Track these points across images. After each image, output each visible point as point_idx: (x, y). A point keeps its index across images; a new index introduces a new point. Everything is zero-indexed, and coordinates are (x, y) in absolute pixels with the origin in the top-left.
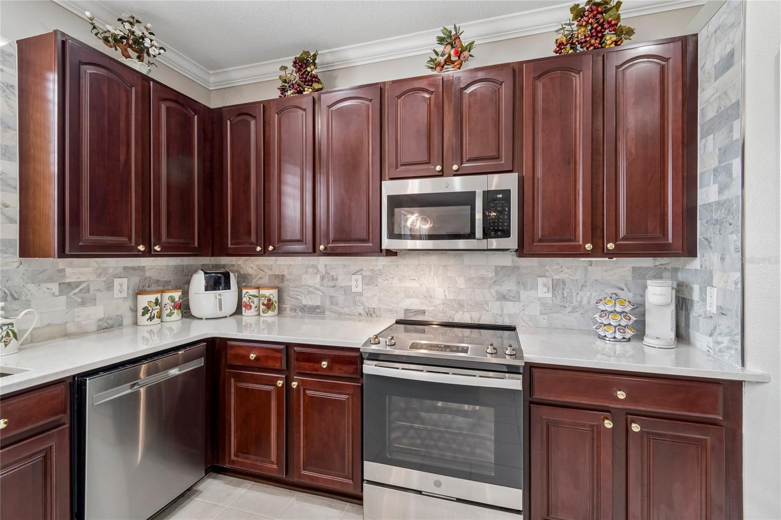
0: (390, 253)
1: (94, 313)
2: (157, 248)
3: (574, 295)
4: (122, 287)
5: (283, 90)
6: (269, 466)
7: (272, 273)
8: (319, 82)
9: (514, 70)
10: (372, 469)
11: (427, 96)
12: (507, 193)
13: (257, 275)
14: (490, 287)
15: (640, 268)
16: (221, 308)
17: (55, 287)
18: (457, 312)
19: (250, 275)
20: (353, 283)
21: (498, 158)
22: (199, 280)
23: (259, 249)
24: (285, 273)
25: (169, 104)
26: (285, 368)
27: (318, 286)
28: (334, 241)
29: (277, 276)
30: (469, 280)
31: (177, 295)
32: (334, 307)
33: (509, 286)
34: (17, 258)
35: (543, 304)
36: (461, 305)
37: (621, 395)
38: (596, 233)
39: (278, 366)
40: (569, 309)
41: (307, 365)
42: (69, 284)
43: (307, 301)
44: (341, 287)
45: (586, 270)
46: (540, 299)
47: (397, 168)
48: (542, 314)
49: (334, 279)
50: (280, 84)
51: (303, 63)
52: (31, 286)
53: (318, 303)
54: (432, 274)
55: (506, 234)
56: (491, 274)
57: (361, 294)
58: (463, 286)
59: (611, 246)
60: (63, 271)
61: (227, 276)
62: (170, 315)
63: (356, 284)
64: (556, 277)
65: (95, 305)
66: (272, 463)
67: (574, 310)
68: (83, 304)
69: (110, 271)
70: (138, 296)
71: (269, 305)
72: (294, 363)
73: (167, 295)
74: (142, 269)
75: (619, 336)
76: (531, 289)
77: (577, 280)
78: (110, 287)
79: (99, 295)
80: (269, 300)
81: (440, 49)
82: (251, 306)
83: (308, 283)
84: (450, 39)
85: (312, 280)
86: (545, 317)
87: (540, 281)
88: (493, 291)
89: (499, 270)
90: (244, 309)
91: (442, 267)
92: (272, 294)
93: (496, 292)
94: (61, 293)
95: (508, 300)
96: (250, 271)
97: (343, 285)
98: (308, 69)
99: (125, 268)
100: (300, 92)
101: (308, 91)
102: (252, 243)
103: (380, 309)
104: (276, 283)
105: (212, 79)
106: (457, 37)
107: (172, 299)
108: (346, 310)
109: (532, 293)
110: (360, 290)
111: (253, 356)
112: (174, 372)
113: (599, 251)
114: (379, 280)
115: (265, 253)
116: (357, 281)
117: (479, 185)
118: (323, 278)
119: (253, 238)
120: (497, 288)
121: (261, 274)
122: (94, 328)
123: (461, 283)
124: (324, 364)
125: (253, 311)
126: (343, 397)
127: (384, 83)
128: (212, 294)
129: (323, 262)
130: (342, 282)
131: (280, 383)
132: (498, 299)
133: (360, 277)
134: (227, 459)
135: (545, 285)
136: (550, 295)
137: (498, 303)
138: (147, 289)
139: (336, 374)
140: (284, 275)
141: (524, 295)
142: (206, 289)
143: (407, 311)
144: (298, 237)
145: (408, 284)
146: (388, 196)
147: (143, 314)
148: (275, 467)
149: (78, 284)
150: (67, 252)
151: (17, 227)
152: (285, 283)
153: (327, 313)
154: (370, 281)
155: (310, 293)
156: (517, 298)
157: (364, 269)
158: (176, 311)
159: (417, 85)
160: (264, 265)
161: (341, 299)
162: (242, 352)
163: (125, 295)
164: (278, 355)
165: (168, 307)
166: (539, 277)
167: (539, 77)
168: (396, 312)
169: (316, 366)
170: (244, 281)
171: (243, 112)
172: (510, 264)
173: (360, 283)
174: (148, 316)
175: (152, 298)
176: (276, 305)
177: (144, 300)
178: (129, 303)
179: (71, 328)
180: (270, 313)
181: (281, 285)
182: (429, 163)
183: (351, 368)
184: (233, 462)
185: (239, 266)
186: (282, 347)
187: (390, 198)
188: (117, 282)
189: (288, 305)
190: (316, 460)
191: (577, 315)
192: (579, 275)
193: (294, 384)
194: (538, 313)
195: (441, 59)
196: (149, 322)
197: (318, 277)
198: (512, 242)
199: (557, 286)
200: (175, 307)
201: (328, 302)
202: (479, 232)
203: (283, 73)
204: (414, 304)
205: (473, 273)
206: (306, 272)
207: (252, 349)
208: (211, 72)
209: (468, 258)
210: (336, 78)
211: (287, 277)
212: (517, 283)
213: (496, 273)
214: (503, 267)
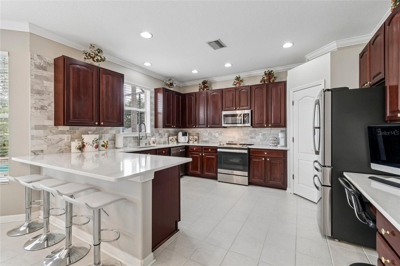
0: (224, 127)
1: (163, 140)
2: (175, 126)
3: (268, 137)
4: (166, 134)
5: (200, 89)
6: (198, 172)
7: (196, 133)
8: (208, 87)
9: (251, 87)
10: (219, 170)
11: (232, 92)
12: (248, 114)
13: (192, 133)
14: (249, 135)
15: (282, 130)
16: (186, 140)
17: (158, 134)
18: (241, 141)
19: (190, 133)
20: (216, 135)
21: (247, 106)
22: (180, 134)
23: (194, 126)
24: (199, 132)
25: (176, 95)
26: (201, 151)
27: (207, 136)
28: (212, 125)
29: (197, 133)
30: (244, 134)
31: (176, 137)
32: (211, 141)
33: (253, 135)
34: (154, 128)
35: (261, 139)
36: (242, 140)
37: (266, 153)
38: (267, 123)
39: (200, 151)
40: (267, 140)
41: (206, 151)
42: (160, 133)
43: (205, 139)
44: (213, 136)
45: (270, 131)
46: (260, 138)
47: (226, 108)
48: (261, 141)
49: (211, 134)
50: (199, 88)
51: (204, 83)
52: (156, 134)
53: (207, 139)
54: (235, 132)
55: (248, 123)
56: (249, 132)
57: (218, 137)
58: (242, 135)
59: (270, 125)
60: (159, 131)
61: (186, 133)
62: (175, 142)
63: (217, 135)
64: (264, 133)
65: (163, 138)
66: (199, 171)
67: (268, 140)
68: (161, 138)
69: (165, 131)
70: (169, 137)
71: (196, 140)
72: (203, 150)
73: (174, 137)
74: (169, 131)
75: (273, 145)
76: (258, 136)
77: (268, 133)
78: (165, 135)
79: (164, 136)
80: (196, 139)
81: (235, 81)
82: (191, 141)
83: (205, 135)
84: (238, 79)
85: (206, 134)
86: (261, 142)
87: (260, 134)
88: (249, 136)
89: (250, 131)
90: (190, 141)
91: (237, 131)
92: (196, 137)
93: (250, 136)
94: (159, 135)
95: (253, 138)
96: (191, 132)
97: (213, 135)
98: (206, 84)
99: (167, 131)
100: (204, 90)
101: (205, 90)
102: (192, 125)
103: (223, 141)
104: (197, 135)
105: (181, 84)
106: (239, 77)
107: (175, 138)
108: (215, 142)
109: (258, 137)
110: (218, 136)
111: (195, 149)
112: (181, 150)
113: (268, 127)
114: (223, 134)
115: (195, 127)
116: (217, 134)
117: (242, 112)
118: (209, 134)
119: (193, 124)
120: (250, 135)
121: (193, 133)
122: (163, 143)
123: (242, 134)
124: (210, 150)
125: (192, 142)
126: (214, 157)
127: (223, 89)
128: (183, 137)
129: (209, 130)
130: (213, 134)
131: (200, 154)
132: (250, 138)
133: (218, 133)
134: (189, 171)
135: (261, 135)
136: (262, 137)
137: (251, 139)
138: (170, 136)
139: (212, 152)
140: (199, 133)
141: (256, 137)
142: (182, 136)
143: (229, 141)
144: (203, 124)
145: (229, 135)
146: (224, 115)
147: (170, 141)
148: (199, 172)
149: (161, 134)
150: (164, 127)
151: (154, 123)
152: (200, 135)
153: (210, 142)
154: (220, 134)
155: (205, 137)
156: (255, 138)
157: (219, 131)
158: (176, 141)
159: (230, 90)
160: (194, 131)
161: (213, 139)
162: (192, 148)
163: (167, 137)
164: (200, 149)
165: (175, 140)
166: (260, 133)
167: (256, 89)
168: (226, 142)
169: (208, 151)
170: (190, 134)
171: (190, 94)
173: (218, 135)
174: (171, 141)
175: (172, 137)
176: (197, 140)
177: (171, 138)
178: (167, 139)
179: (160, 143)
180: (196, 142)
181: (198, 135)
182: (233, 107)
183: (215, 151)
184: (190, 172)
185: (188, 131)
186: (201, 147)
188: (166, 133)
189: (200, 141)
190: (208, 171)
192: (269, 132)
193: (204, 155)
194: (260, 141)
195: (236, 83)
196: (171, 143)
197: (208, 134)
198: (249, 125)
199: (264, 135)
200: (176, 140)
201: (210, 140)
202: (242, 123)
203: (200, 85)
204: (231, 140)
205: (244, 132)
206: (205, 132)
207: (194, 148)
208: (181, 83)
209: (243, 129)
210: (212, 84)
211: (200, 133)
212: (255, 134)
213: (250, 132)
214: (252, 131)
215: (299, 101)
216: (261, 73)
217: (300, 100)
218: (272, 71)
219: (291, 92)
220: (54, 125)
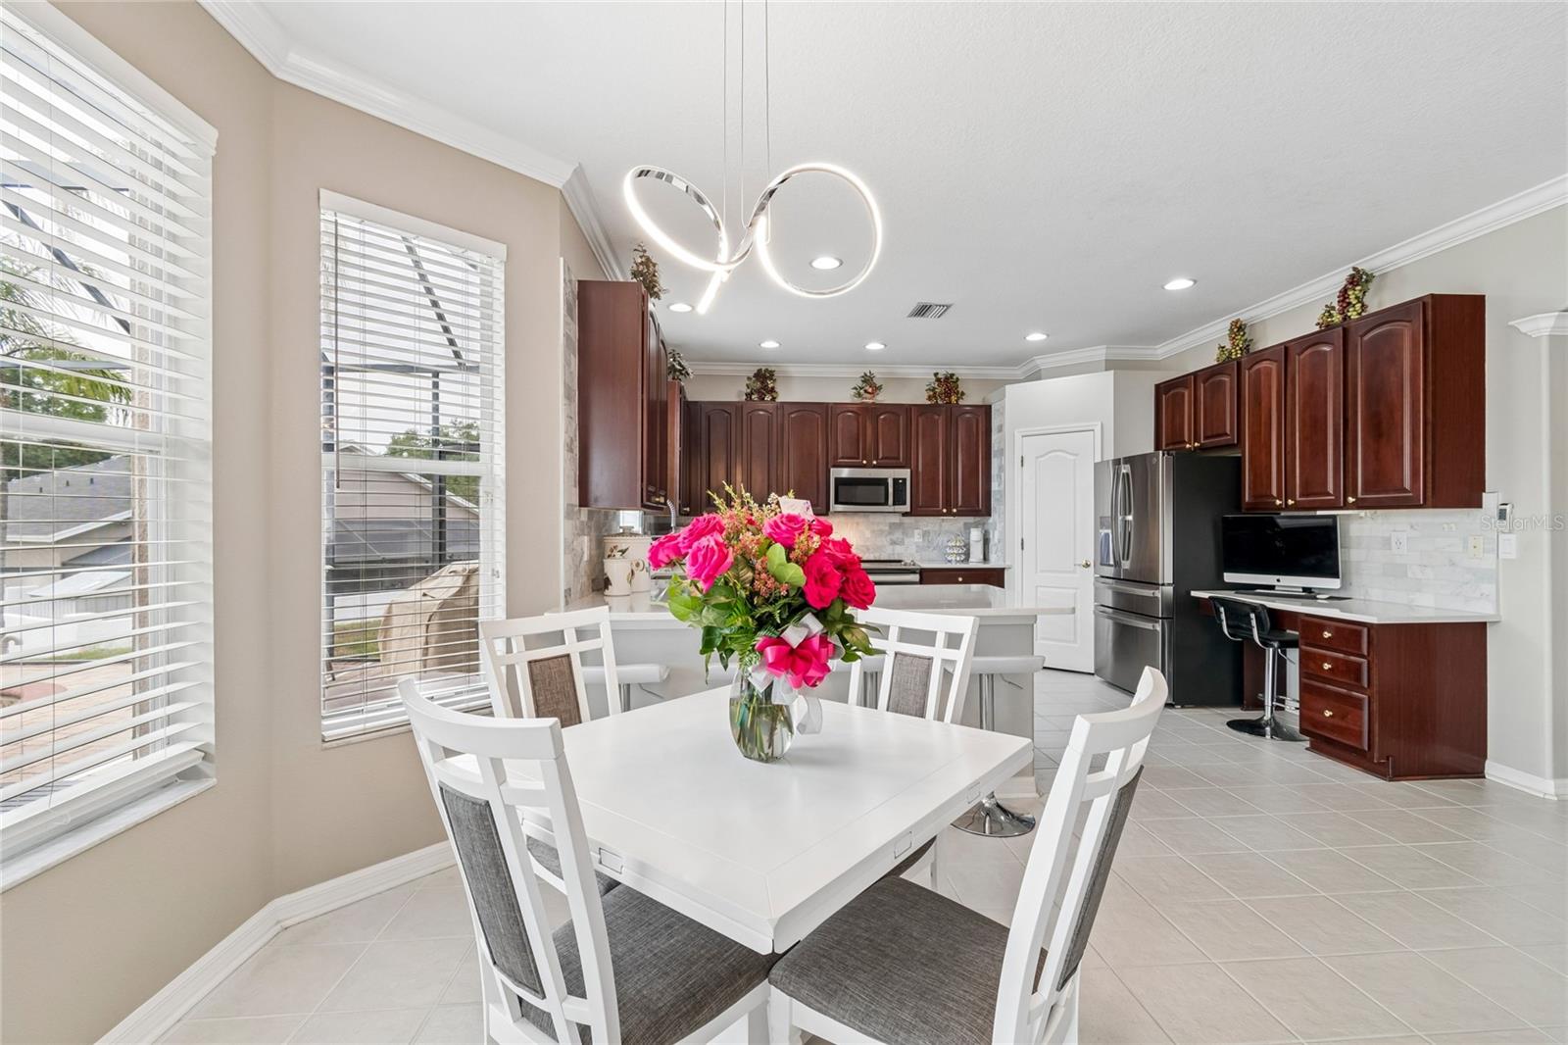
3: (935, 539)
5: (749, 395)
8: (776, 392)
9: (906, 409)
12: (904, 480)
14: (886, 536)
21: (898, 459)
30: (873, 532)
33: (898, 535)
35: (917, 546)
38: (948, 504)
40: (932, 548)
45: (941, 526)
46: (916, 543)
47: (837, 459)
48: (917, 552)
50: (745, 390)
51: (761, 376)
55: (904, 503)
56: (887, 528)
59: (954, 510)
64: (925, 529)
67: (935, 549)
76: (910, 537)
77: (935, 531)
81: (862, 386)
84: (867, 379)
86: (919, 554)
87: (916, 531)
88: (888, 539)
89: (893, 526)
93: (891, 540)
95: (897, 544)
98: (764, 381)
100: (762, 399)
101: (768, 398)
106: (870, 377)
109: (911, 539)
113: (949, 514)
117: (890, 474)
120: (890, 537)
123: (868, 534)
127: (825, 403)
132: (891, 544)
135: (918, 534)
136: (921, 540)
137: (891, 547)
141: (906, 541)
146: (835, 478)
156: (902, 543)
159: (848, 407)
166: (916, 529)
167: (919, 415)
171: (718, 407)
172: (898, 521)
182: (858, 458)
187: (837, 479)
191: (935, 552)
192: (937, 528)
194: (914, 551)
195: (863, 392)
198: (907, 508)
199: (925, 534)
202: (890, 502)
203: (747, 382)
205: (876, 528)
209: (872, 517)
212: (903, 533)
213: (890, 527)
214: (894, 523)
215: (1037, 457)
216: (925, 375)
217: (1041, 456)
218: (953, 375)
219: (1018, 436)
220: (577, 503)
